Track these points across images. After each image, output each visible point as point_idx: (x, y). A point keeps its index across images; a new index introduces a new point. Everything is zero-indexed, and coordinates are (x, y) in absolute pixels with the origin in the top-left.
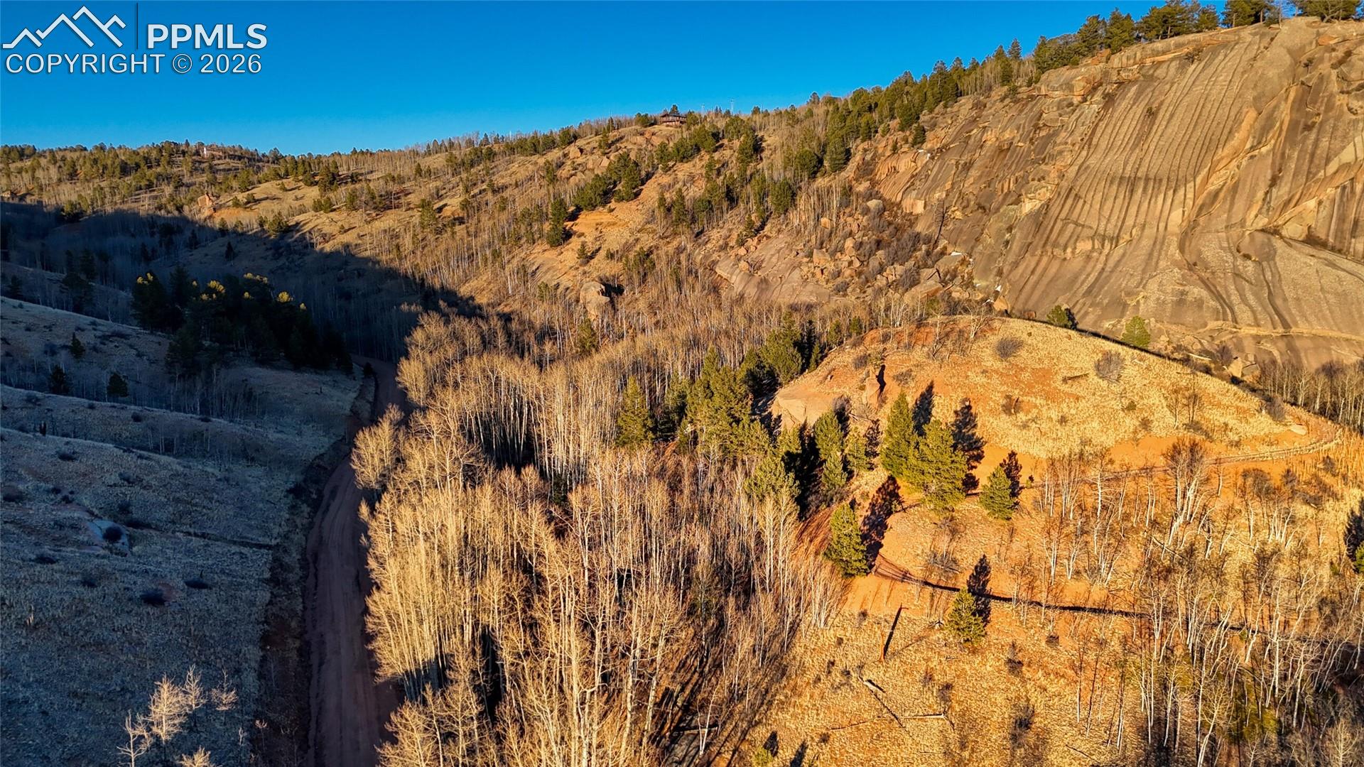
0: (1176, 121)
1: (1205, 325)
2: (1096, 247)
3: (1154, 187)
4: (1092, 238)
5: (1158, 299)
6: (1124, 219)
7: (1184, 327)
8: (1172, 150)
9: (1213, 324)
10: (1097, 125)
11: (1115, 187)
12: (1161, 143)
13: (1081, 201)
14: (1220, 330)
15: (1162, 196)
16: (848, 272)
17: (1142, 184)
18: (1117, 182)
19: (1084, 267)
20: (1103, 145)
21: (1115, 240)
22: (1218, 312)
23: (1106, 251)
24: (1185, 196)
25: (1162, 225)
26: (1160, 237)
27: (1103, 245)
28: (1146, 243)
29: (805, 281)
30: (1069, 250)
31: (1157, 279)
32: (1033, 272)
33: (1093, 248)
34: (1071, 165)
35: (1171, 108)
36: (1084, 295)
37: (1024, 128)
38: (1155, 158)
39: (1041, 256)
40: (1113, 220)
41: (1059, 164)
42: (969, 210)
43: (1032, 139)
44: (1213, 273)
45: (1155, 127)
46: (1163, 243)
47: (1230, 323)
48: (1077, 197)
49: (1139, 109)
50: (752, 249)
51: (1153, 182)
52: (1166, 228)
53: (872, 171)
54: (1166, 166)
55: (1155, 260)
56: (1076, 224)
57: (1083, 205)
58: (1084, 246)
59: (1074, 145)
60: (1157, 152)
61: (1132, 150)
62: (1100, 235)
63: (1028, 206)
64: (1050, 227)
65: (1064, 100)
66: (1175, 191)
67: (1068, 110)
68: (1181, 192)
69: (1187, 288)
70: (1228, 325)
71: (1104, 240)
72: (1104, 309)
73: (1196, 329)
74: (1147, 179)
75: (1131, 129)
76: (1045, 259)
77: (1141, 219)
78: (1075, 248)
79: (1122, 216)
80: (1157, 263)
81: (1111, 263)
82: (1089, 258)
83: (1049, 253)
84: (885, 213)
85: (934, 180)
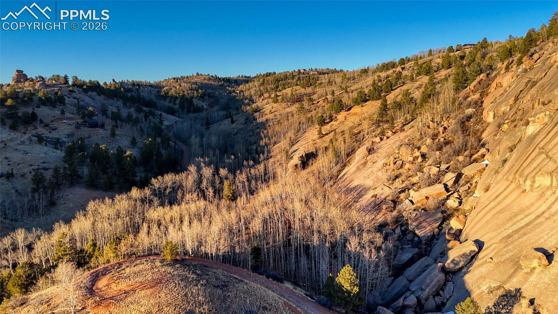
30: (528, 183)
36: (502, 240)
39: (512, 182)
42: (514, 124)
50: (385, 138)
53: (488, 85)
56: (547, 155)
58: (543, 181)
63: (530, 130)
64: (529, 153)
76: (511, 186)
78: (534, 181)
82: (542, 195)
83: (517, 181)
84: (471, 120)
85: (506, 96)
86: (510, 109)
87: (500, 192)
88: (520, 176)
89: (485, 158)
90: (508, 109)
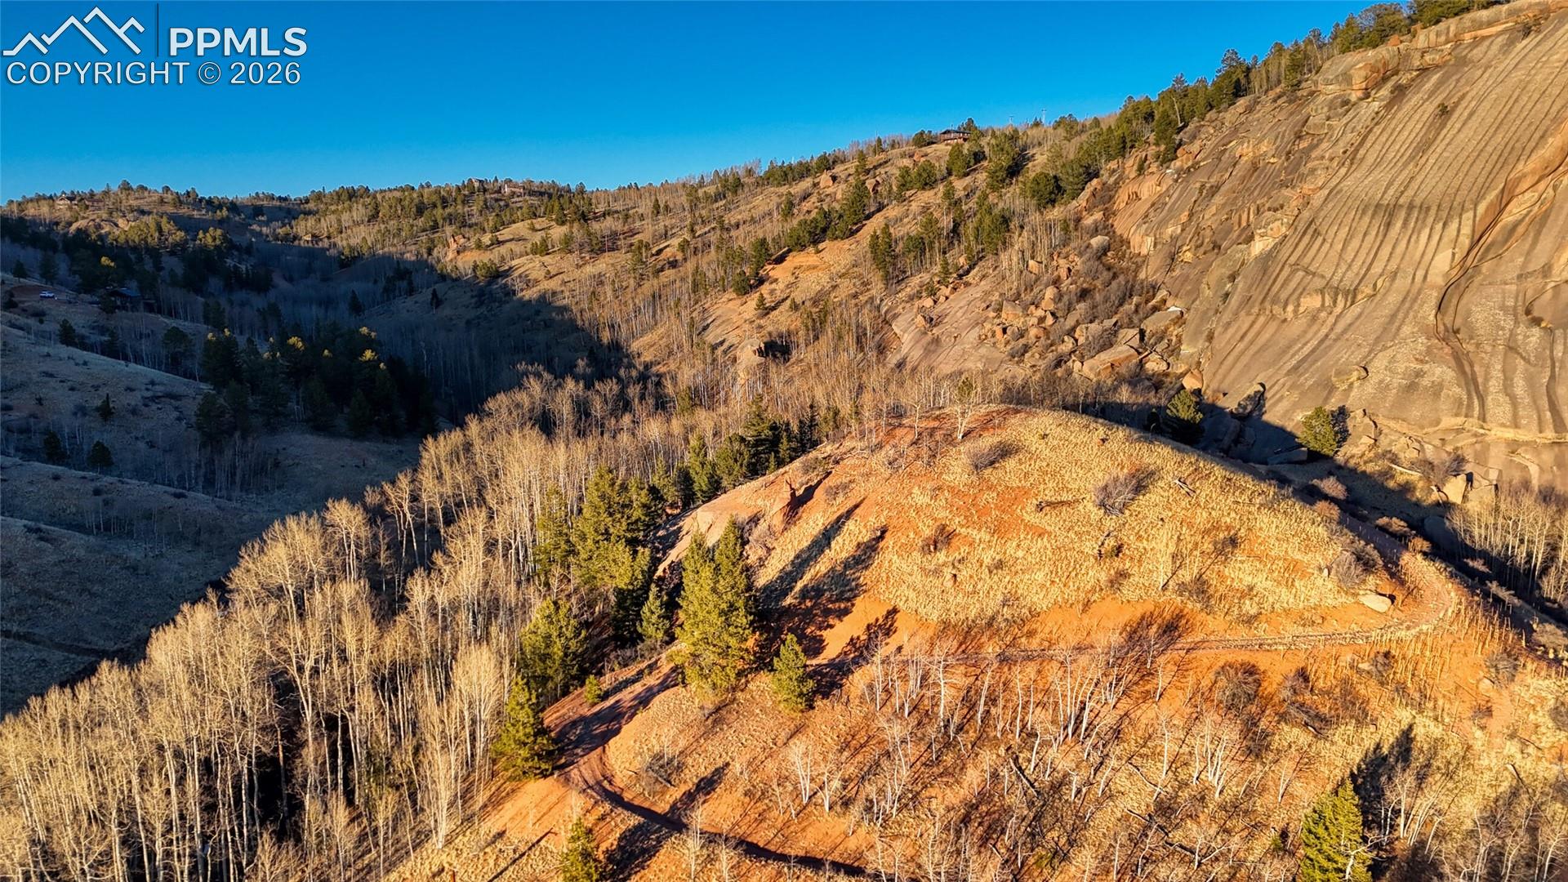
0: (1474, 123)
1: (1438, 422)
2: (1327, 304)
3: (1417, 219)
4: (1322, 292)
5: (1381, 382)
6: (1371, 264)
7: (1405, 424)
8: (1456, 165)
9: (1449, 421)
10: (1371, 130)
11: (1367, 219)
12: (1445, 154)
13: (1320, 239)
14: (1460, 431)
15: (1427, 231)
16: (1033, 332)
17: (1403, 214)
18: (1370, 212)
19: (1305, 332)
20: (1370, 159)
21: (1352, 295)
22: (1461, 404)
23: (1338, 310)
24: (1459, 231)
25: (1420, 274)
26: (1414, 290)
27: (1335, 302)
28: (1393, 299)
29: (982, 340)
30: (1290, 308)
31: (1390, 352)
32: (1242, 338)
33: (1323, 305)
34: (1321, 188)
35: (1474, 103)
36: (1289, 373)
37: (1283, 136)
38: (1430, 176)
39: (1258, 315)
40: (1355, 268)
41: (1307, 187)
42: (1202, 250)
43: (1289, 152)
44: (1478, 345)
45: (1445, 131)
46: (1415, 300)
47: (1474, 420)
48: (1316, 233)
49: (1431, 107)
50: (942, 299)
51: (1418, 210)
52: (1425, 277)
53: (1111, 198)
54: (1441, 187)
55: (1397, 324)
56: (1307, 272)
57: (1322, 244)
58: (1311, 302)
59: (1332, 159)
60: (1436, 168)
61: (1405, 165)
62: (1331, 287)
63: (1258, 247)
64: (1275, 274)
65: (1340, 96)
66: (1445, 224)
67: (1340, 111)
68: (1454, 225)
69: (1426, 367)
70: (1472, 424)
71: (1336, 295)
72: (1303, 394)
73: (1422, 428)
74: (1411, 207)
75: (1412, 137)
76: (1262, 319)
77: (1393, 266)
78: (1299, 305)
79: (1369, 261)
80: (1399, 329)
81: (1339, 328)
82: (1314, 319)
83: (1267, 312)
84: (1109, 254)
85: (1170, 210)
86: (1183, 230)
87: (1244, 330)
88: (1273, 302)
89: (1168, 304)
90: (1179, 231)
